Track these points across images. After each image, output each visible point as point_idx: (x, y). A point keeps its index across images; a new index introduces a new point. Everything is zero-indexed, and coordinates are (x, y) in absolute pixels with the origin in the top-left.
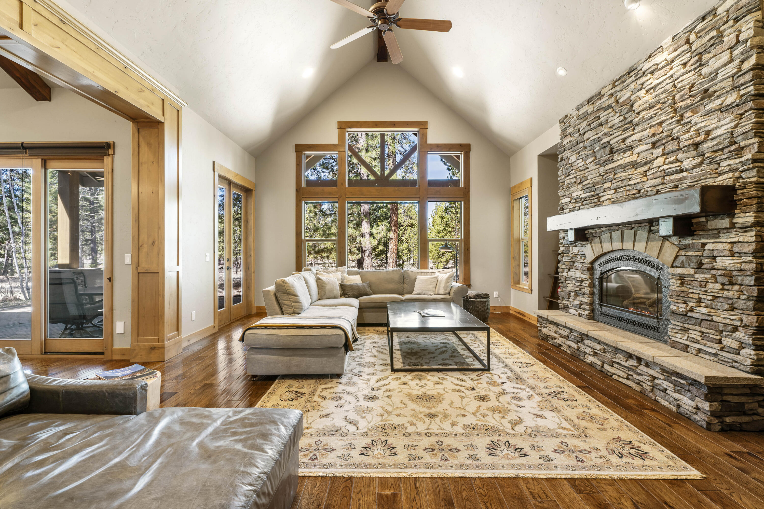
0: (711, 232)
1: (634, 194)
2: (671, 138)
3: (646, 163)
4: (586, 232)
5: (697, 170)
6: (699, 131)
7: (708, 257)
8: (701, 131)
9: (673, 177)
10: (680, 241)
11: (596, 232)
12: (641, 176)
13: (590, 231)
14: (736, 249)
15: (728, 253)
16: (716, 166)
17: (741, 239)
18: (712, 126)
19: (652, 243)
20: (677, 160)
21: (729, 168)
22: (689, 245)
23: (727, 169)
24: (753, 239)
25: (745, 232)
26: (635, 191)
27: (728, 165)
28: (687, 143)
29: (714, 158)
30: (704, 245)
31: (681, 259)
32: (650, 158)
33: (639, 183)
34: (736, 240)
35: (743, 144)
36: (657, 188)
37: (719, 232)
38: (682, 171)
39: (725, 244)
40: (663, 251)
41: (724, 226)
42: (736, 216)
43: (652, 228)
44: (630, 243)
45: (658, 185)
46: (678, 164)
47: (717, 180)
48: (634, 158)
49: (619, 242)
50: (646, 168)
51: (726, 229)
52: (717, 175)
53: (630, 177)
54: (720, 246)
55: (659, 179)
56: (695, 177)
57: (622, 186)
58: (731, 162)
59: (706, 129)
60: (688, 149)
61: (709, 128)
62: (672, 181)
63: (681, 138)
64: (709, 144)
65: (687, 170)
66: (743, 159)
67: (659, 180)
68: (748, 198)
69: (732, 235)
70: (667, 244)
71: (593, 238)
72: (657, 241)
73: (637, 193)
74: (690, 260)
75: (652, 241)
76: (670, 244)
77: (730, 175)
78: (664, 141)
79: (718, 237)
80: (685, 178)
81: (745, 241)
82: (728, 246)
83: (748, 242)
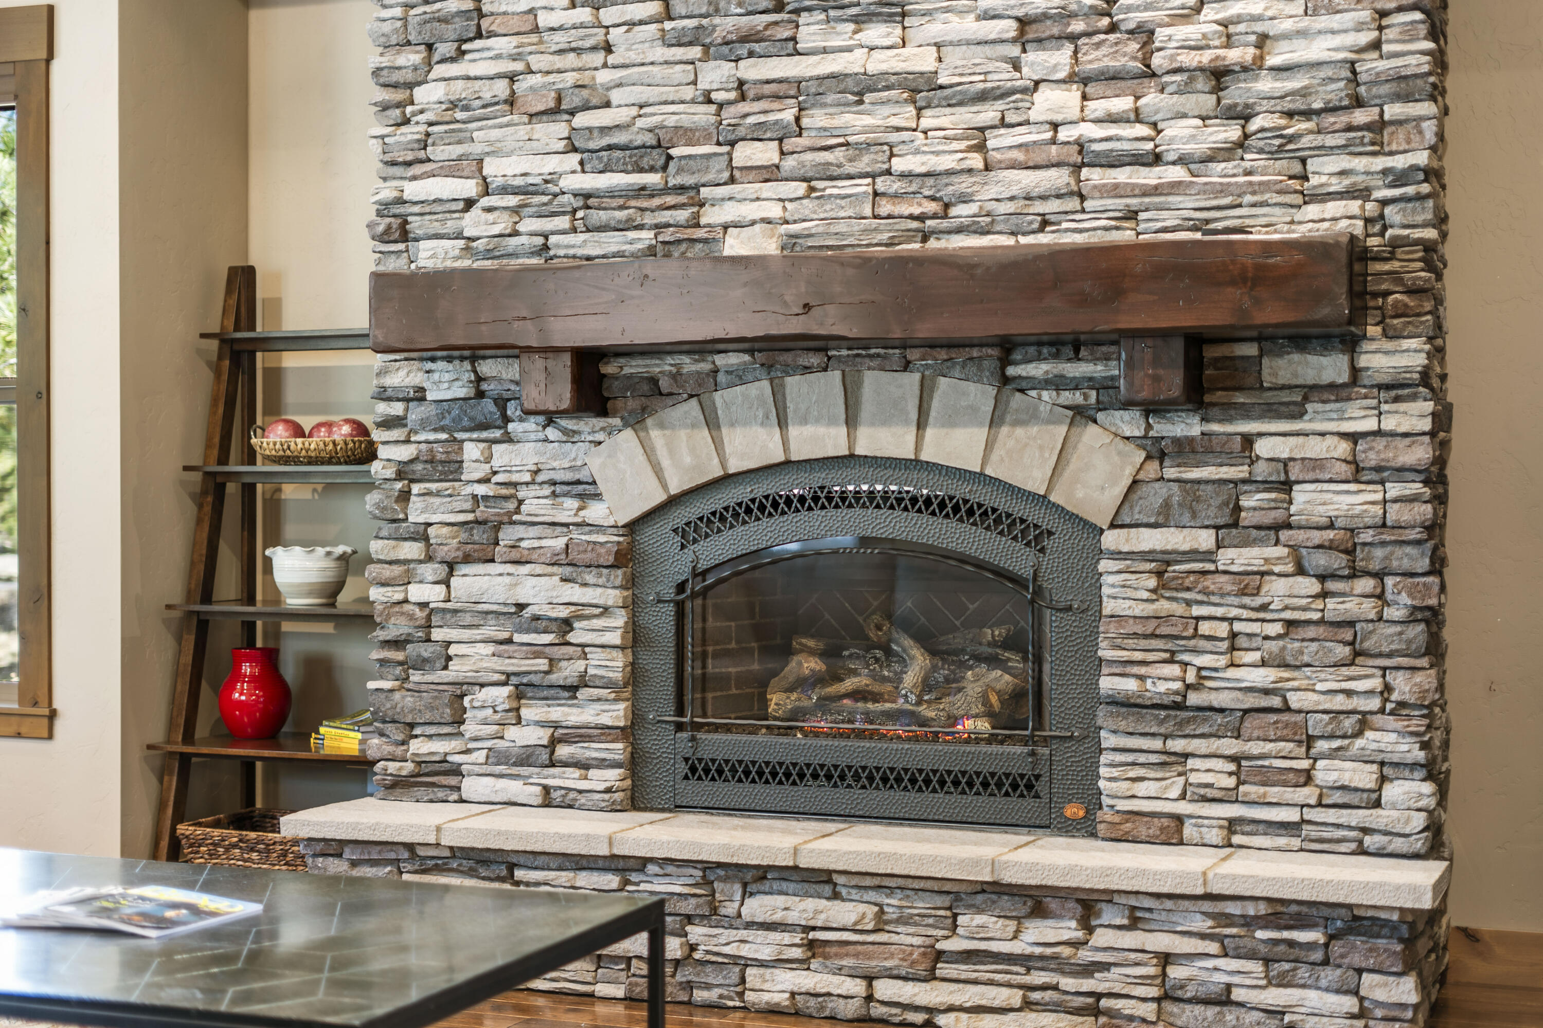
0: (1270, 397)
1: (921, 218)
2: (1106, 21)
3: (983, 97)
4: (609, 369)
5: (1220, 167)
6: (1232, 29)
7: (1267, 485)
8: (1241, 28)
9: (1122, 175)
10: (1149, 427)
11: (676, 376)
12: (963, 145)
13: (634, 367)
14: (1371, 455)
15: (1344, 470)
16: (1297, 168)
17: (1389, 424)
18: (1287, 25)
19: (1020, 431)
20: (1137, 117)
21: (1347, 182)
22: (1191, 440)
23: (1336, 185)
24: (1426, 425)
25: (1397, 399)
26: (931, 207)
27: (1343, 173)
28: (1189, 59)
29: (1291, 139)
30: (1248, 441)
31: (1154, 495)
32: (1003, 76)
33: (950, 173)
34: (1370, 424)
35: (1392, 111)
36: (1040, 207)
37: (1306, 399)
38: (1156, 159)
39: (1331, 441)
40: (1074, 463)
41: (1328, 376)
42: (1366, 346)
43: (1011, 371)
44: (899, 430)
45: (1043, 198)
46: (1142, 130)
47: (1299, 216)
48: (924, 62)
49: (832, 422)
50: (988, 114)
51: (1332, 387)
52: (1298, 199)
53: (894, 137)
54: (1315, 448)
55: (1053, 173)
56: (1222, 190)
57: (849, 169)
58: (1359, 164)
59: (1259, 27)
60: (1191, 80)
61: (1272, 28)
62: (1115, 191)
63: (1161, 34)
64: (1266, 85)
65: (1182, 161)
66: (1399, 162)
67: (1059, 178)
68: (1410, 292)
69: (1354, 409)
70: (1091, 435)
71: (656, 401)
72: (1049, 422)
73: (935, 216)
74: (1197, 499)
75: (1017, 423)
76: (1107, 438)
77: (1354, 206)
78: (1077, 26)
79: (1299, 415)
80: (1175, 187)
81: (1402, 429)
82: (1343, 448)
83: (1406, 435)
